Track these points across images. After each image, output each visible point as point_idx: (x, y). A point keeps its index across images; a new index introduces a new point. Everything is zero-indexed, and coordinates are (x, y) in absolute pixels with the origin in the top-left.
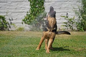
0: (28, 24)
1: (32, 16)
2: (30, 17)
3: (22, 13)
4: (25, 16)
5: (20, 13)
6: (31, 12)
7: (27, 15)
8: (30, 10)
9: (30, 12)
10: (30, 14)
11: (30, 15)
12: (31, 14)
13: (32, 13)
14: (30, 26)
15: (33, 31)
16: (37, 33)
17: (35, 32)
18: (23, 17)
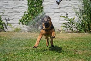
0: (26, 24)
1: (30, 17)
2: (28, 17)
3: (19, 12)
4: (22, 16)
6: (29, 11)
7: (25, 15)
8: (28, 10)
9: (27, 12)
11: (28, 15)
13: (30, 12)
14: (27, 26)
15: (31, 32)
16: (35, 34)
17: (33, 33)
18: (20, 17)
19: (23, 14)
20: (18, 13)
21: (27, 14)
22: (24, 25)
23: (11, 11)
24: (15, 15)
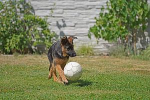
0: (103, 38)
2: (109, 19)
3: (90, 9)
4: (95, 18)
5: (84, 11)
6: (112, 6)
7: (101, 15)
9: (108, 9)
10: (108, 12)
11: (109, 17)
12: (111, 11)
13: (115, 9)
14: (107, 42)
15: (115, 55)
16: (124, 61)
17: (118, 59)
18: (92, 21)
19: (98, 12)
20: (87, 11)
21: (106, 13)
22: (101, 39)
23: (70, 6)
24: (81, 15)
